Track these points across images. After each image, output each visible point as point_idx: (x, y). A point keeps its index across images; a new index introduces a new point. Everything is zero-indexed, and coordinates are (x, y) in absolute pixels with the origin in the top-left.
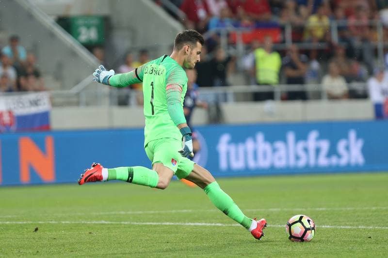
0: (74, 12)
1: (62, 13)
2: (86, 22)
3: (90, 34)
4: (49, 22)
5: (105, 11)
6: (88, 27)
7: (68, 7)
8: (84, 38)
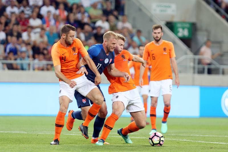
0: (175, 20)
1: (169, 20)
2: (182, 26)
3: (184, 33)
5: (193, 20)
6: (183, 28)
7: (173, 16)
8: (180, 34)
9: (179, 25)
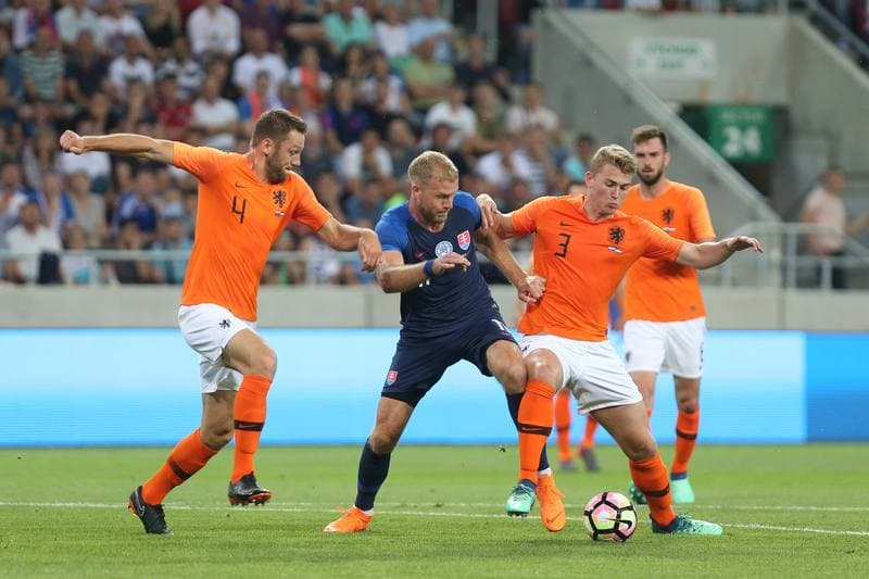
0: (715, 96)
1: (691, 96)
2: (739, 117)
3: (747, 142)
4: (665, 114)
5: (779, 96)
6: (743, 127)
7: (704, 85)
9: (727, 116)
